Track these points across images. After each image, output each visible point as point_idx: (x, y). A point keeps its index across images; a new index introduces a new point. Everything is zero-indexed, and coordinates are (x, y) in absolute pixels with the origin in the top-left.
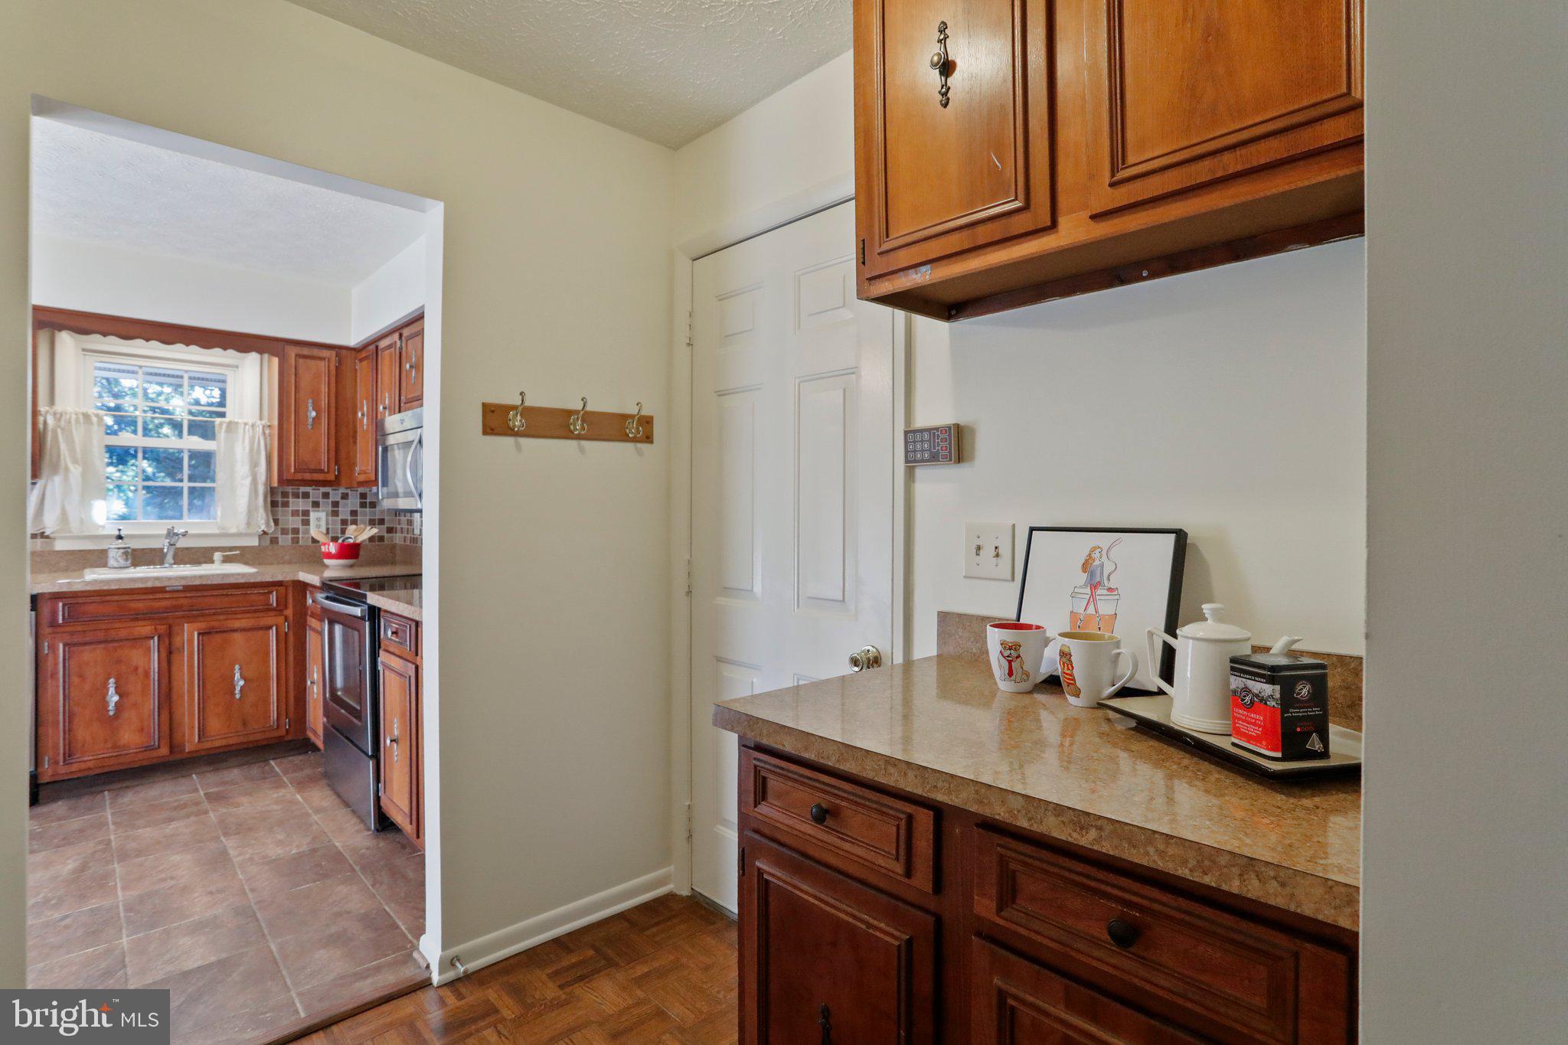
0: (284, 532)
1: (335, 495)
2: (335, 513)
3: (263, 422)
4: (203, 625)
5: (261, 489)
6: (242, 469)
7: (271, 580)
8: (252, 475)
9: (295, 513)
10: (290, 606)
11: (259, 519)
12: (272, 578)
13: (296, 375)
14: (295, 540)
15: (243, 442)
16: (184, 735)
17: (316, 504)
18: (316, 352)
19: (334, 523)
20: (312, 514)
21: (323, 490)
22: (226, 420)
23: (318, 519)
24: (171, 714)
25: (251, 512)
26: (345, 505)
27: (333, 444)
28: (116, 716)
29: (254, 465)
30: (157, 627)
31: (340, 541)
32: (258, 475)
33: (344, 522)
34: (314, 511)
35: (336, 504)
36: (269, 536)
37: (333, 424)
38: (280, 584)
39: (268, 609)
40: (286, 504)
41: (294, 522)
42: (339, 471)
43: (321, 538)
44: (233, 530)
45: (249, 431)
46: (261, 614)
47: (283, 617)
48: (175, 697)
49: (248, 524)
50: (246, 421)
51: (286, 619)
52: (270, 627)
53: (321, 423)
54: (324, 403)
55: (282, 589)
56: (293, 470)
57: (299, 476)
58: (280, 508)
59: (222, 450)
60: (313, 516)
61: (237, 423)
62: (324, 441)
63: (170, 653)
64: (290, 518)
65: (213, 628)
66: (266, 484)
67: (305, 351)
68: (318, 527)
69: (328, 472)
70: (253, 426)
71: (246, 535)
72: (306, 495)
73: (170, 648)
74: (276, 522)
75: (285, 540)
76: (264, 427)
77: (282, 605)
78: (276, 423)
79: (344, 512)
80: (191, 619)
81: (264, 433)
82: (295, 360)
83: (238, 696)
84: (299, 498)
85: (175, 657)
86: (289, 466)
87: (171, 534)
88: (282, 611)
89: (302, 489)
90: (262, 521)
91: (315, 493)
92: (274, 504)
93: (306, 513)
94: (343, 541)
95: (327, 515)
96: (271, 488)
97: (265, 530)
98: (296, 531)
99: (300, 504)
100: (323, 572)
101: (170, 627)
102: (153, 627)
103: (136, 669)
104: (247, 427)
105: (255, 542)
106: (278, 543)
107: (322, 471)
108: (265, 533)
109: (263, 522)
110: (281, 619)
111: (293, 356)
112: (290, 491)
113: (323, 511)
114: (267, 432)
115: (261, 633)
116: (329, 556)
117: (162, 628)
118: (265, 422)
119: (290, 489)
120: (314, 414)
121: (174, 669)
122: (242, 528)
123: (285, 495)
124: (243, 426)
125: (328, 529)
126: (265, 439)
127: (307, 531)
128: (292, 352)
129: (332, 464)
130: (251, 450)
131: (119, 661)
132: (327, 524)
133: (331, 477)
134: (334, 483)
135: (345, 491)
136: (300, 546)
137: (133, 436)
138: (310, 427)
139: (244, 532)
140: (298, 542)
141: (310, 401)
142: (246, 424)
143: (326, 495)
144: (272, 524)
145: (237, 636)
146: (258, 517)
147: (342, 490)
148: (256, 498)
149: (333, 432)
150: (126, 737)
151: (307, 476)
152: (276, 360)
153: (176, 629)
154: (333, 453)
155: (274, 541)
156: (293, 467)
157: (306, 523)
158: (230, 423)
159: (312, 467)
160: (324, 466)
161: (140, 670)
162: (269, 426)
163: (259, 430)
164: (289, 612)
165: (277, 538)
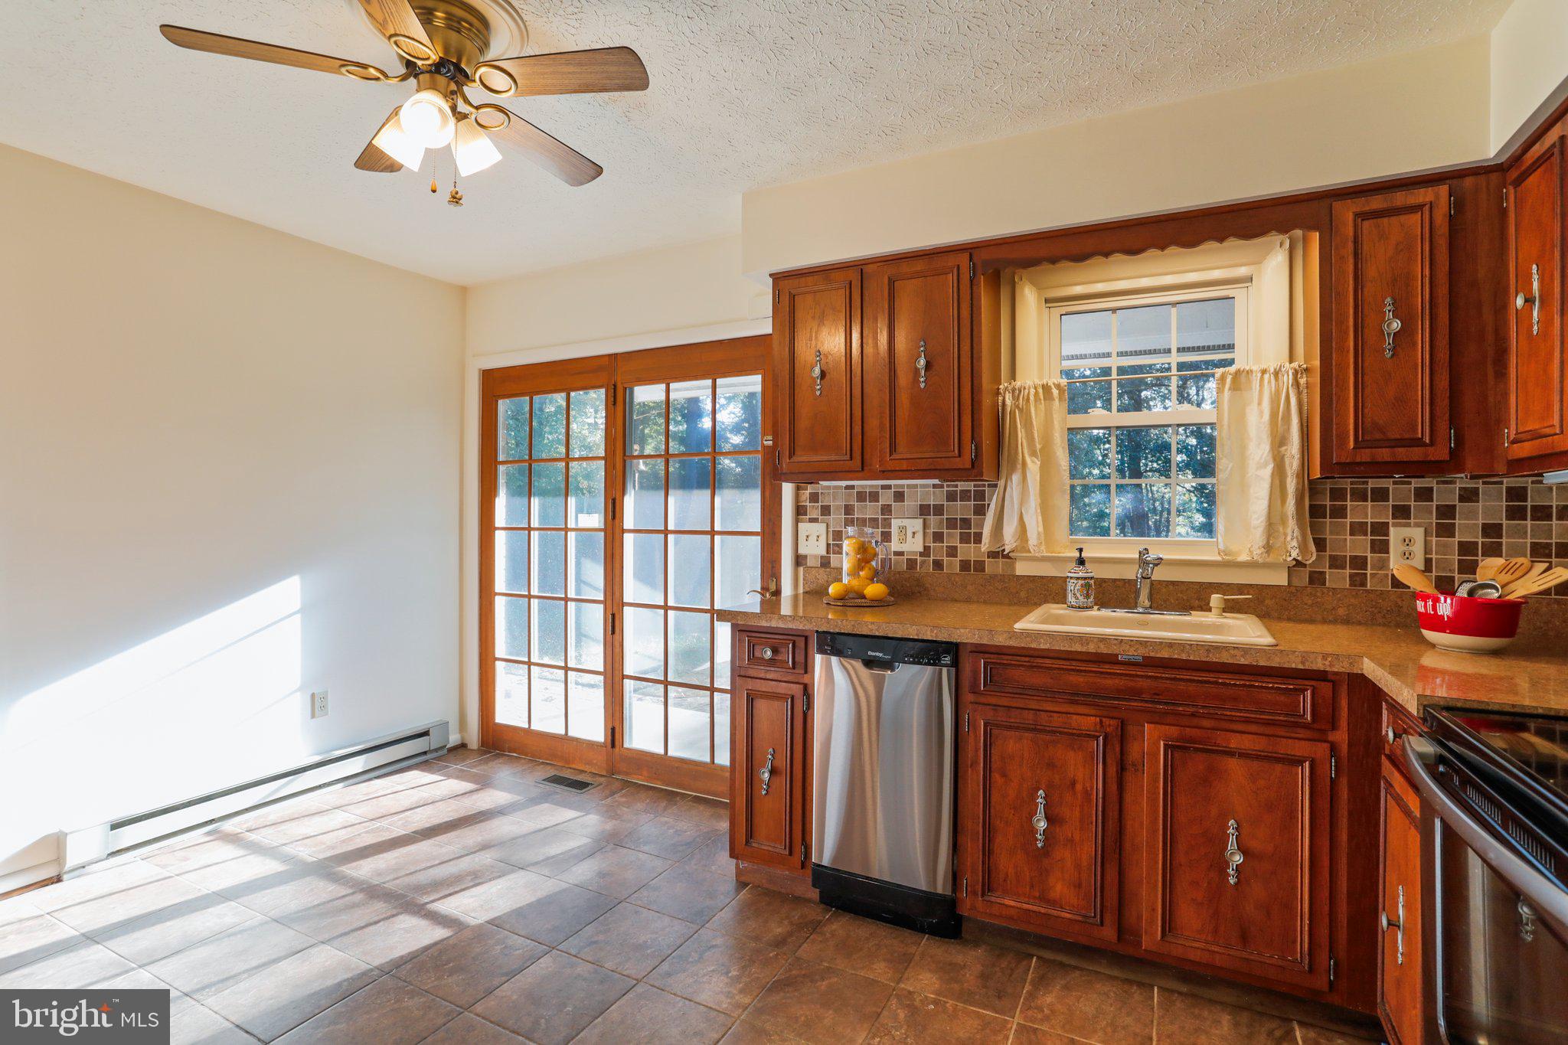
0: (1336, 563)
1: (1446, 492)
2: (1446, 531)
3: (1295, 365)
4: (1173, 731)
5: (1291, 485)
6: (1259, 450)
7: (1301, 667)
8: (1274, 459)
9: (1358, 529)
10: (1343, 722)
11: (1289, 538)
12: (1303, 663)
13: (1356, 255)
14: (1358, 581)
15: (1260, 403)
16: (1139, 918)
17: (1402, 513)
18: (1400, 198)
19: (1443, 549)
20: (1392, 529)
21: (1416, 483)
22: (1232, 369)
23: (1408, 542)
24: (1121, 873)
25: (1272, 526)
26: (1473, 514)
27: (1443, 381)
28: (1046, 851)
29: (1279, 442)
30: (1104, 719)
31: (1463, 592)
32: (1287, 461)
33: (1466, 548)
34: (1394, 525)
35: (1446, 512)
36: (1308, 569)
37: (1443, 342)
38: (1321, 676)
39: (1295, 724)
40: (1339, 512)
41: (1358, 546)
42: (1460, 440)
43: (1417, 583)
44: (1244, 557)
45: (1269, 382)
46: (1281, 732)
47: (1326, 745)
48: (1127, 845)
49: (1268, 548)
50: (1265, 367)
51: (1334, 748)
52: (1300, 762)
53: (1415, 344)
54: (1420, 297)
55: (1325, 688)
56: (1352, 445)
57: (1365, 456)
58: (1328, 520)
59: (1226, 421)
60: (1395, 534)
61: (1249, 372)
62: (1421, 381)
63: (1122, 768)
64: (1348, 537)
65: (1192, 740)
66: (1300, 476)
67: (1377, 203)
68: (1407, 556)
69: (1432, 443)
70: (1276, 373)
71: (1266, 566)
72: (1381, 495)
73: (1122, 760)
74: (1320, 544)
75: (1339, 579)
76: (1296, 373)
77: (1324, 721)
78: (1317, 363)
79: (1468, 526)
80: (1158, 719)
81: (1297, 384)
82: (1355, 226)
83: (1232, 881)
84: (1366, 500)
85: (1129, 777)
86: (1343, 438)
87: (1143, 562)
88: (1323, 731)
89: (1372, 483)
90: (1292, 543)
91: (1400, 490)
92: (1316, 512)
93: (1381, 529)
94: (1471, 593)
95: (1427, 533)
96: (1311, 482)
97: (1299, 558)
98: (1359, 562)
99: (1369, 513)
100: (1420, 656)
101: (1123, 724)
102: (1098, 719)
103: (1073, 784)
104: (1266, 376)
105: (1281, 579)
106: (1324, 583)
107: (1418, 442)
108: (1298, 564)
109: (1295, 543)
110: (1321, 750)
111: (1350, 216)
112: (1349, 487)
113: (1417, 525)
114: (1303, 381)
115: (1279, 768)
116: (1436, 623)
117: (1111, 725)
118: (1300, 361)
119: (1347, 484)
120: (1396, 325)
121: (1128, 798)
122: (1258, 554)
123: (1337, 494)
124: (1259, 375)
125: (1428, 562)
126: (1299, 394)
127: (1383, 564)
128: (1347, 213)
129: (1443, 424)
130: (1274, 415)
131: (1051, 765)
132: (1427, 550)
133: (1441, 453)
134: (1454, 463)
135: (1471, 485)
136: (1367, 591)
137: (1105, 412)
138: (1388, 354)
139: (1261, 561)
140: (1363, 584)
141: (1389, 300)
142: (1264, 372)
143: (1424, 494)
144: (1313, 548)
145: (1233, 765)
146: (1286, 535)
147: (1462, 481)
148: (1284, 501)
149: (1443, 355)
150: (1059, 887)
151: (1384, 454)
152: (1316, 236)
153: (1131, 729)
154: (1443, 404)
155: (1317, 578)
156: (1352, 438)
157: (1382, 547)
158: (1238, 373)
159: (1394, 434)
160: (1423, 431)
161: (1079, 787)
162: (1306, 370)
163: (1288, 379)
164: (1341, 736)
165: (1323, 573)
